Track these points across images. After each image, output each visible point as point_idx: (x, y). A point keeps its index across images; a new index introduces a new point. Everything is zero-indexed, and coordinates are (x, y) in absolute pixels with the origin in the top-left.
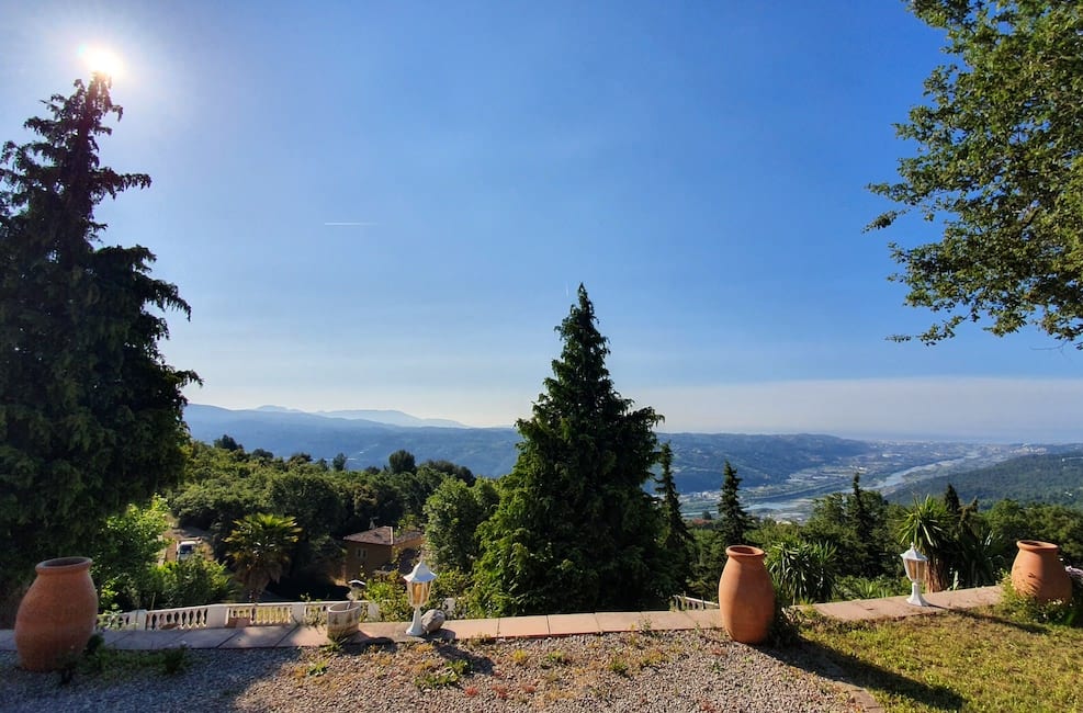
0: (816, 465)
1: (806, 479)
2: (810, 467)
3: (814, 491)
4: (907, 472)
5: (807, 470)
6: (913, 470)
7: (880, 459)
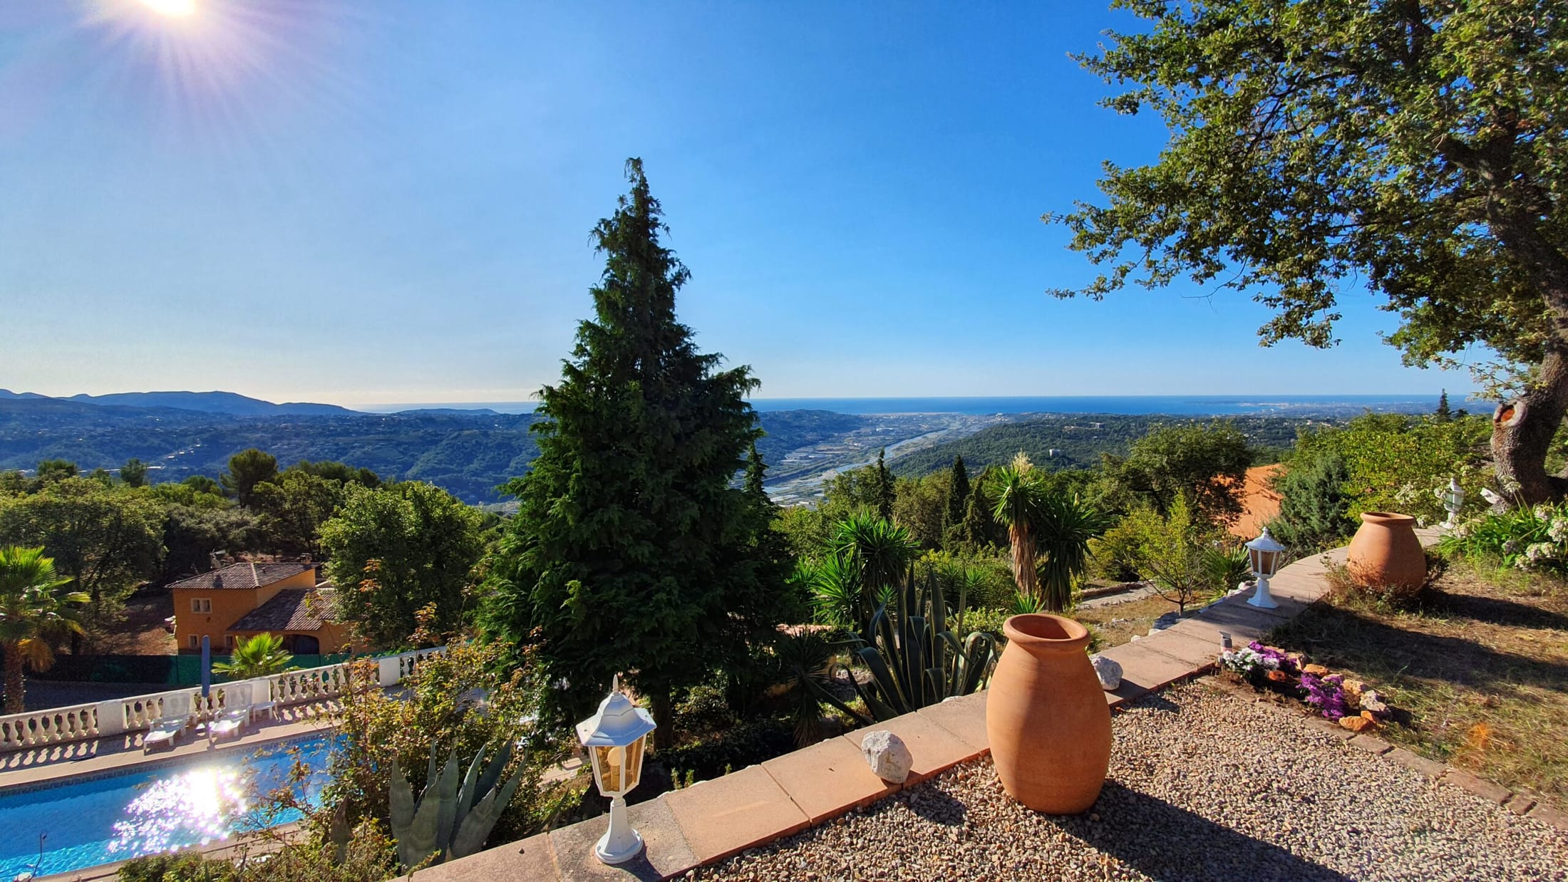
0: (813, 443)
1: (801, 458)
2: (805, 445)
3: (809, 471)
4: (897, 446)
5: (802, 449)
6: (903, 443)
7: (875, 433)
